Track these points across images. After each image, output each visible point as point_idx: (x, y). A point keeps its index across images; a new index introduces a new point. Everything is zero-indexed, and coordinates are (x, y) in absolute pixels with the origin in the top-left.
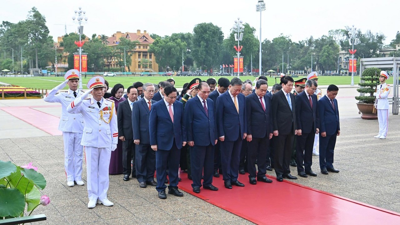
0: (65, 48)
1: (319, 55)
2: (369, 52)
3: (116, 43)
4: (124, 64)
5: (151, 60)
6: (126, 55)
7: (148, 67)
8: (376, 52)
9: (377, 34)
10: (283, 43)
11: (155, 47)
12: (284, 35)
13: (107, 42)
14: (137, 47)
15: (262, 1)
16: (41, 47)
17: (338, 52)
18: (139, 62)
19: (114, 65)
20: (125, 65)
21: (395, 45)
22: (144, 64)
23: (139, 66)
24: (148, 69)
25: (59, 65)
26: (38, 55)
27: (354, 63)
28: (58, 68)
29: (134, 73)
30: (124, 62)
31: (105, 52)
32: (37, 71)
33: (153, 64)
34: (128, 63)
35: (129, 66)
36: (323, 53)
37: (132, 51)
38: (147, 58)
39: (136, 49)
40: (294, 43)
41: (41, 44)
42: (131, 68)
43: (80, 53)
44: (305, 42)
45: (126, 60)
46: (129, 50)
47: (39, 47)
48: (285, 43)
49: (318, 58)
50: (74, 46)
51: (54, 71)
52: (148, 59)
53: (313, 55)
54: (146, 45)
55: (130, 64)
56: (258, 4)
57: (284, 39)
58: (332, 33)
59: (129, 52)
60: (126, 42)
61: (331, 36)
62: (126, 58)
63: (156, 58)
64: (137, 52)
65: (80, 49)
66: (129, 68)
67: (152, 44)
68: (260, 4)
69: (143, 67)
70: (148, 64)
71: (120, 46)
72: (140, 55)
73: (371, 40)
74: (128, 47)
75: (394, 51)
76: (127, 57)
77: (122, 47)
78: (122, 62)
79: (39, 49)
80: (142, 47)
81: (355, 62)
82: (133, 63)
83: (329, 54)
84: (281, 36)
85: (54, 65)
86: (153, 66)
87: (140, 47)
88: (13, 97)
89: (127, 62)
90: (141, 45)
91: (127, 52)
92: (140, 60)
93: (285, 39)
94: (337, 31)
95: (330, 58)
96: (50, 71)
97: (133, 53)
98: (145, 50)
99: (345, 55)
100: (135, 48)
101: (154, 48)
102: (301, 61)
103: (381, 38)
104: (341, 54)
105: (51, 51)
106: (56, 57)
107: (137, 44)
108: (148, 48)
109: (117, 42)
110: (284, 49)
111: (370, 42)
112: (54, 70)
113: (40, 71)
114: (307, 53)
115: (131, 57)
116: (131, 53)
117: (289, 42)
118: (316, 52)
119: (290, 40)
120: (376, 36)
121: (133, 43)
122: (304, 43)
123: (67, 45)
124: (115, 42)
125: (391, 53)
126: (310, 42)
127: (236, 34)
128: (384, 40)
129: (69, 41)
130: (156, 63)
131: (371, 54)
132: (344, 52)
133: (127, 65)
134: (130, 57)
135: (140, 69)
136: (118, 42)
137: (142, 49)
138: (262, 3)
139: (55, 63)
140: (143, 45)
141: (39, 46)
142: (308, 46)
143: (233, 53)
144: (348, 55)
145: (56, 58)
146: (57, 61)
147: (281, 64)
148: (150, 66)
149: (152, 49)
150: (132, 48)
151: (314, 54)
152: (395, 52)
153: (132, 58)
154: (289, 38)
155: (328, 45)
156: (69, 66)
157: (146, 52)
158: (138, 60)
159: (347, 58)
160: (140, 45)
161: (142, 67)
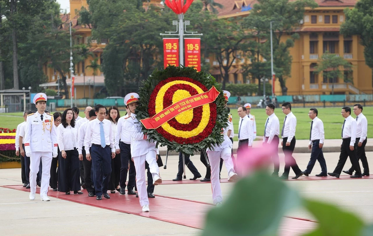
0: (95, 27)
3: (239, 11)
4: (270, 70)
5: (348, 57)
6: (273, 44)
7: (341, 80)
11: (365, 18)
13: (216, 7)
14: (307, 19)
16: (27, 25)
18: (313, 65)
19: (236, 75)
20: (273, 73)
22: (328, 70)
23: (313, 77)
24: (340, 87)
25: (80, 80)
26: (19, 49)
28: (77, 87)
29: (300, 98)
30: (270, 64)
31: (211, 37)
32: (18, 97)
33: (354, 69)
34: (281, 69)
35: (284, 77)
37: (293, 33)
38: (338, 52)
39: (302, 25)
41: (29, 17)
42: (288, 83)
43: (181, 34)
45: (275, 59)
46: (281, 29)
47: (22, 27)
50: (121, 21)
51: (64, 97)
52: (341, 55)
54: (334, 11)
55: (288, 71)
59: (281, 34)
60: (273, 6)
62: (273, 53)
63: (366, 52)
64: (305, 33)
65: (181, 21)
66: (282, 84)
67: (353, 9)
69: (325, 81)
70: (341, 69)
71: (256, 18)
72: (317, 42)
74: (280, 20)
76: (277, 51)
77: (263, 19)
78: (264, 65)
79: (21, 32)
80: (321, 19)
82: (294, 68)
85: (64, 79)
86: (355, 75)
87: (314, 20)
88: (14, 160)
89: (278, 64)
90: (318, 11)
91: (277, 36)
92: (314, 58)
96: (53, 97)
97: (295, 38)
98: (331, 27)
100: (301, 22)
101: (360, 18)
105: (56, 37)
106: (71, 54)
107: (307, 10)
108: (342, 19)
109: (244, 5)
112: (67, 94)
113: (25, 98)
115: (290, 49)
116: (289, 38)
121: (296, 9)
123: (100, 18)
124: (238, 6)
129: (106, 5)
130: (367, 67)
133: (279, 74)
134: (285, 50)
135: (314, 87)
136: (246, 4)
137: (321, 24)
139: (69, 71)
140: (324, 11)
141: (21, 22)
145: (71, 58)
146: (74, 66)
148: (348, 75)
149: (355, 23)
150: (292, 23)
153: (292, 52)
156: (105, 80)
157: (334, 34)
158: (308, 57)
160: (314, 14)
161: (321, 78)
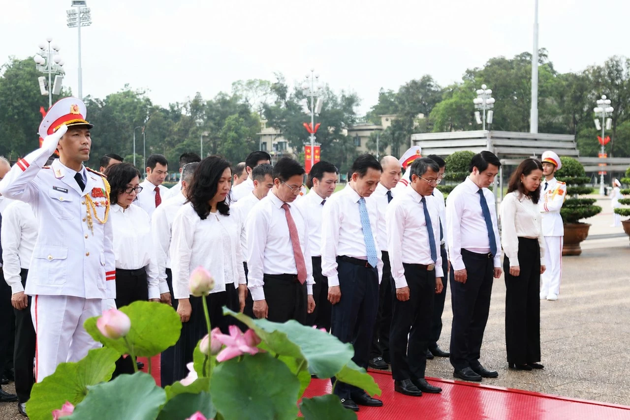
1: (216, 138)
2: (326, 131)
8: (341, 131)
9: (343, 91)
10: (132, 108)
12: (133, 89)
15: (83, 3)
17: (260, 131)
21: (380, 117)
27: (315, 154)
36: (225, 134)
40: (157, 108)
44: (183, 105)
48: (135, 108)
49: (214, 143)
53: (204, 137)
56: (73, 8)
57: (133, 97)
58: (239, 87)
61: (238, 94)
68: (76, 8)
73: (330, 105)
75: (378, 129)
81: (317, 151)
83: (240, 136)
84: (125, 90)
93: (135, 98)
94: (250, 83)
95: (241, 144)
99: (275, 139)
102: (177, 150)
103: (350, 101)
104: (265, 135)
110: (134, 120)
111: (328, 110)
114: (190, 133)
117: (145, 106)
118: (210, 129)
119: (148, 100)
120: (341, 96)
122: (180, 107)
125: (372, 135)
126: (196, 106)
127: (44, 78)
128: (357, 105)
131: (330, 137)
132: (271, 130)
138: (82, 7)
142: (190, 114)
143: (9, 128)
144: (282, 137)
147: (129, 157)
151: (206, 134)
152: (382, 134)
154: (145, 95)
155: (236, 115)
159: (279, 146)
